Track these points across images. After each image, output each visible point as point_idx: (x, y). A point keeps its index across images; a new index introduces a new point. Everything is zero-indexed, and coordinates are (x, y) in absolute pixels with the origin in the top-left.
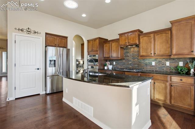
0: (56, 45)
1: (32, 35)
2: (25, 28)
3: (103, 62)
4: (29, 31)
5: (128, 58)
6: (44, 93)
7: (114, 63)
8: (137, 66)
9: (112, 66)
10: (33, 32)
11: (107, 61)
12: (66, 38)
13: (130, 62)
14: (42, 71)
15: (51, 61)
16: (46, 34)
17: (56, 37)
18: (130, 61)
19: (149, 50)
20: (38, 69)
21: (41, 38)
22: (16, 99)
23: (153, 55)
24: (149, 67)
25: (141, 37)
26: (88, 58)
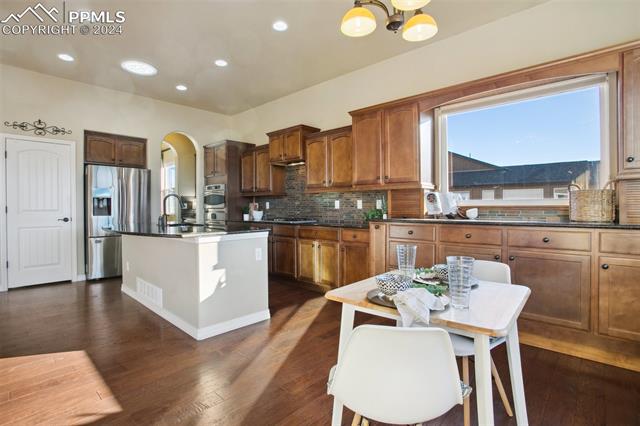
0: (114, 160)
1: (48, 138)
2: (31, 120)
3: (241, 204)
4: (40, 129)
5: (292, 191)
6: (83, 278)
7: (268, 205)
8: (309, 211)
9: (261, 212)
10: (51, 130)
11: (250, 199)
12: (143, 141)
13: (297, 203)
14: (76, 225)
15: (99, 200)
16: (87, 133)
17: (112, 141)
18: (297, 199)
19: (322, 173)
20: (66, 220)
21: (73, 144)
22: (10, 290)
23: (327, 185)
24: (329, 213)
25: (308, 142)
26: (207, 194)
